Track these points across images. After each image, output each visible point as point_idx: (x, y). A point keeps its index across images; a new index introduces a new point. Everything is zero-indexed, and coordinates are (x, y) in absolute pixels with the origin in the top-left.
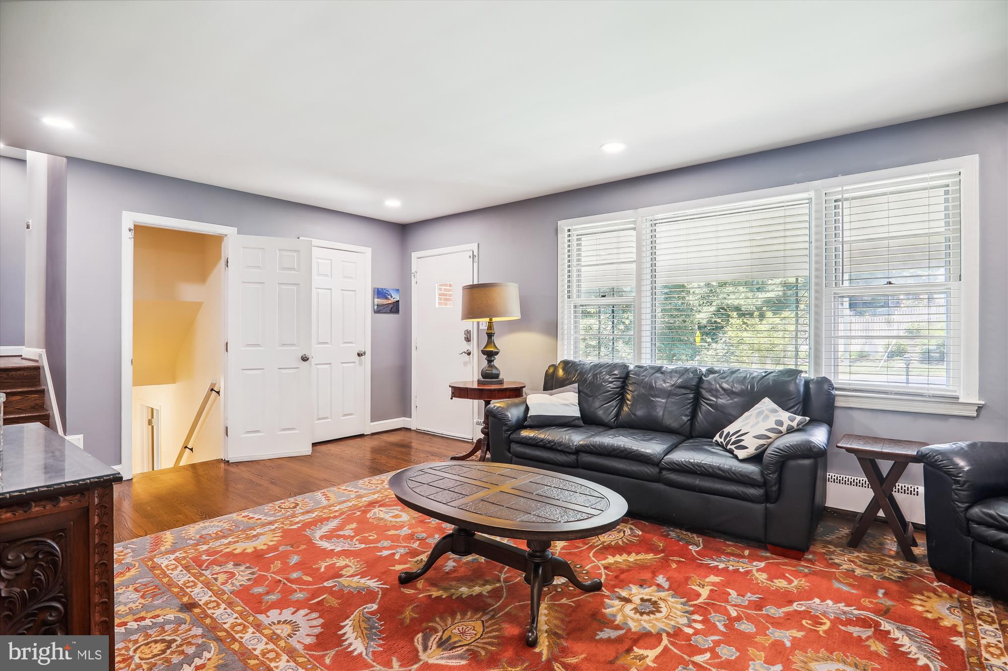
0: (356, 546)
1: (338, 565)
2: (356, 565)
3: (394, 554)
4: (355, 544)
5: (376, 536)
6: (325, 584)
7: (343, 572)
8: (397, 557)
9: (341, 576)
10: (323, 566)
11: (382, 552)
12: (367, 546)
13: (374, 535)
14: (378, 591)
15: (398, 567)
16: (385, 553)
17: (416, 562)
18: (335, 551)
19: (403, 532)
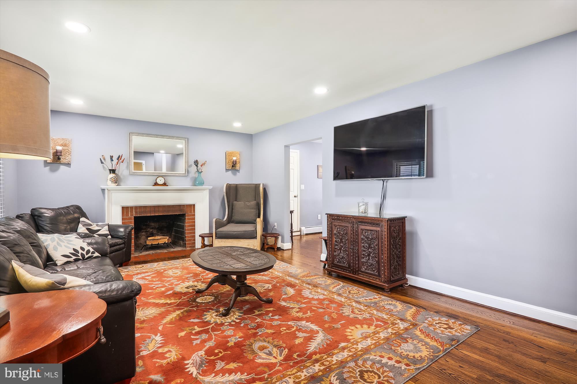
0: (294, 323)
1: (302, 313)
2: (292, 312)
3: (272, 316)
4: (294, 324)
5: (281, 329)
6: (305, 306)
7: (298, 310)
8: (271, 314)
9: (299, 308)
10: (309, 314)
11: (278, 318)
12: (287, 323)
13: (282, 330)
14: (282, 301)
15: (271, 309)
16: (276, 317)
17: (262, 311)
18: (305, 321)
19: (263, 330)
